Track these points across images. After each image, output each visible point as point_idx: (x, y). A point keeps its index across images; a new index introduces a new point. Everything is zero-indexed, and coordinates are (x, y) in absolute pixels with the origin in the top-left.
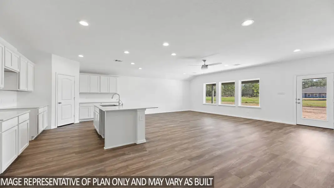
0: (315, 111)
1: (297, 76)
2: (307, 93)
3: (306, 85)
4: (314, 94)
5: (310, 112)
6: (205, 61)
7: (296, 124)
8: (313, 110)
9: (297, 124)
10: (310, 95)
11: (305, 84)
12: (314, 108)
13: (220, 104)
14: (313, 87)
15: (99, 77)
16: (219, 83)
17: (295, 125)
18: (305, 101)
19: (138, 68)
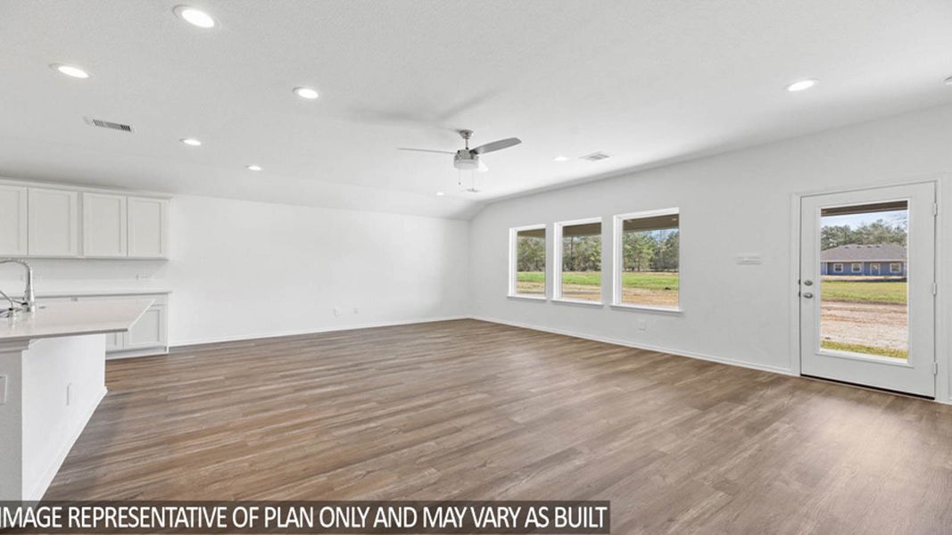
0: (856, 315)
1: (801, 197)
2: (833, 263)
3: (831, 240)
4: (853, 266)
5: (843, 319)
6: (466, 134)
7: (798, 375)
8: (852, 310)
9: (802, 375)
10: (842, 268)
11: (828, 238)
12: (852, 306)
13: (556, 296)
14: (849, 246)
15: (74, 195)
16: (555, 224)
17: (796, 378)
18: (828, 284)
19: (247, 167)
